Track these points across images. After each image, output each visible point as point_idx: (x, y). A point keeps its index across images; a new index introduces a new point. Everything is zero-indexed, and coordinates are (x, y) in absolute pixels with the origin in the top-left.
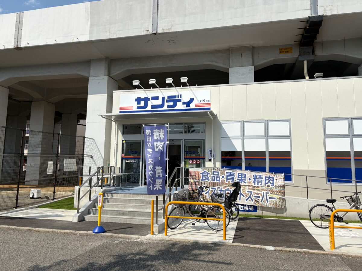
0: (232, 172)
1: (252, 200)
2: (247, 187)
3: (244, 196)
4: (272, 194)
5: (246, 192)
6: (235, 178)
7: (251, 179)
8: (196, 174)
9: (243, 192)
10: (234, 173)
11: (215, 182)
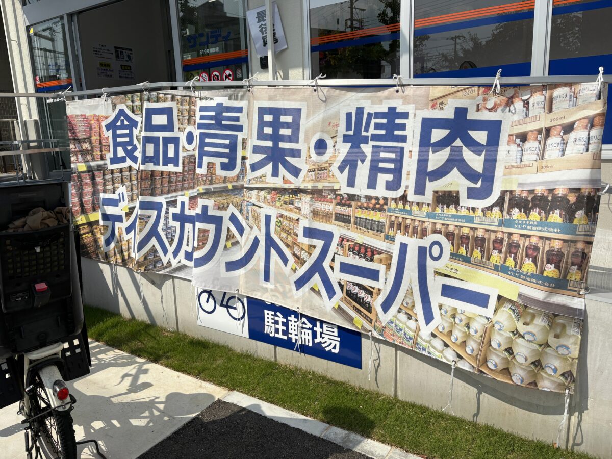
0: (226, 102)
1: (331, 293)
2: (306, 203)
3: (285, 260)
4: (466, 260)
5: (301, 232)
6: (244, 142)
7: (330, 143)
8: (91, 129)
9: (284, 235)
10: (240, 110)
11: (160, 168)
